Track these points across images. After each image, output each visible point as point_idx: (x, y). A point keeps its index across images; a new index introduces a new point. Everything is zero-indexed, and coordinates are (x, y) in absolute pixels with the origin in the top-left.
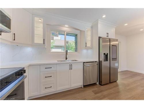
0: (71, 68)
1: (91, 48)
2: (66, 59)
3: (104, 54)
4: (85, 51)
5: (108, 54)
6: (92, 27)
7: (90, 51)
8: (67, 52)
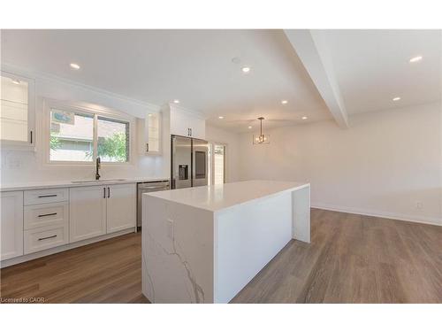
0: (107, 195)
1: (161, 155)
2: (97, 178)
3: (180, 166)
4: (147, 161)
5: (187, 166)
6: (161, 113)
7: (158, 161)
8: (98, 161)
